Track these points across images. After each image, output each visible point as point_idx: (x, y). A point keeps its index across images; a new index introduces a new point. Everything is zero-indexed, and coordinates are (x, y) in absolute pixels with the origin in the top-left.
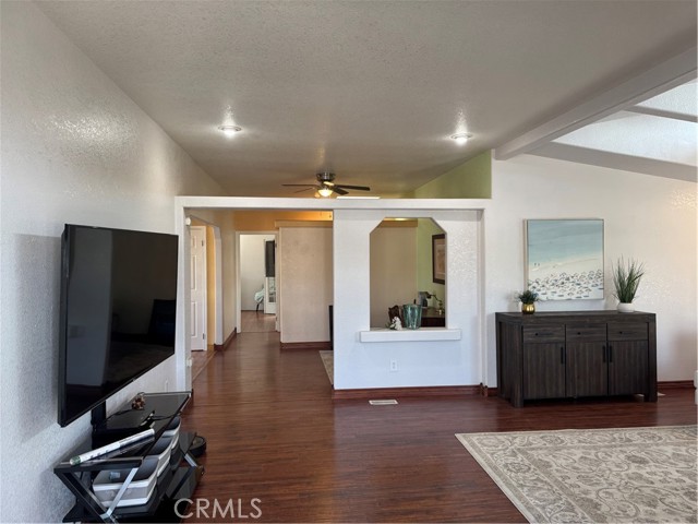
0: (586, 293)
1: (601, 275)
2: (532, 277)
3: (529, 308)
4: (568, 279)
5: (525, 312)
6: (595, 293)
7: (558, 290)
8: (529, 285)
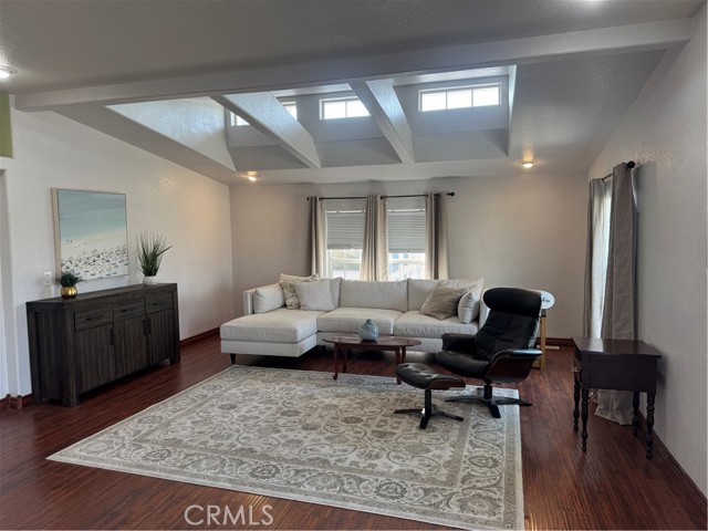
0: (115, 270)
1: (125, 251)
2: (65, 256)
3: (71, 292)
4: (99, 256)
5: (65, 297)
6: (123, 269)
7: (89, 268)
8: (62, 265)
